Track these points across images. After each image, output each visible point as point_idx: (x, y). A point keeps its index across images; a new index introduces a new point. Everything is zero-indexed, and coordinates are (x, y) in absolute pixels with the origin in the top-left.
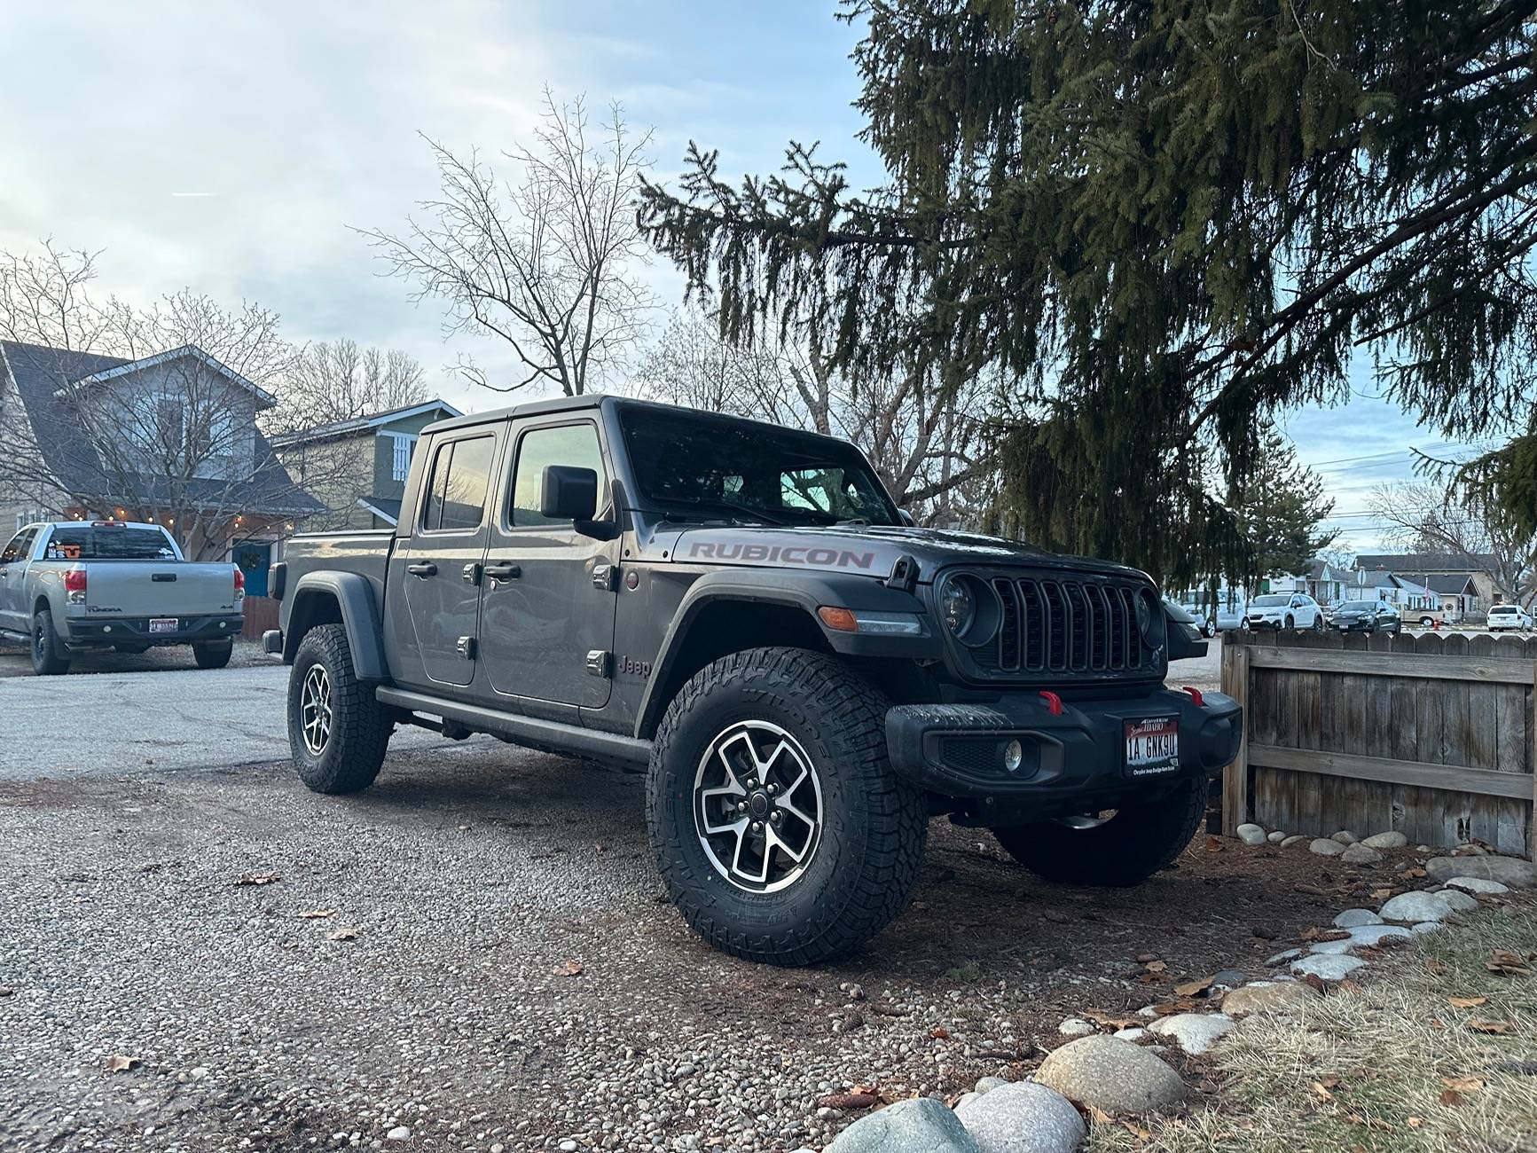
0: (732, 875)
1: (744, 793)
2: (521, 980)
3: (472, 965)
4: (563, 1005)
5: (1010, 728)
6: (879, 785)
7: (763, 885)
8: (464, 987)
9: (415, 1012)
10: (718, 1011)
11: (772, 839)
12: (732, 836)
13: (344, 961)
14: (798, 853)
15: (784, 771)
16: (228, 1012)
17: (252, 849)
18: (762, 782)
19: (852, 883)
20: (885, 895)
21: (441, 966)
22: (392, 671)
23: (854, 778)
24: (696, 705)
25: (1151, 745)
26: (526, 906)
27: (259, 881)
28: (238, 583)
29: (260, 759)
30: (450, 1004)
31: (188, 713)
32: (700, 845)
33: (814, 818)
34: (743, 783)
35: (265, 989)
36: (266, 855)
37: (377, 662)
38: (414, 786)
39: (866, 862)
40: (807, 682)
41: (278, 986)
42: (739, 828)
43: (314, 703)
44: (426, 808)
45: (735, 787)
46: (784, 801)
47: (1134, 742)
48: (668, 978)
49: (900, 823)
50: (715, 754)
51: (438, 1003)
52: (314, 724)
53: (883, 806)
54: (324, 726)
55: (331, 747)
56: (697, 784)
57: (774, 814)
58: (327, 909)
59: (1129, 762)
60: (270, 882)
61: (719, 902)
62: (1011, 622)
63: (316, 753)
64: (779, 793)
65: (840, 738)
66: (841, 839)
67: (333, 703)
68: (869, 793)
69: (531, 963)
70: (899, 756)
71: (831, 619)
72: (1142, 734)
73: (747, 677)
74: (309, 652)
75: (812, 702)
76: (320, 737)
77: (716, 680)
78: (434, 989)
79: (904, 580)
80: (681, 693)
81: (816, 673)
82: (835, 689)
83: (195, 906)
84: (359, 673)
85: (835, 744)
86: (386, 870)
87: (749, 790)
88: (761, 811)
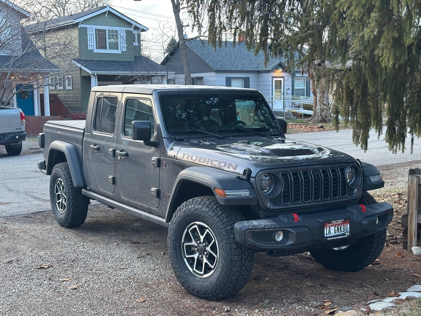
0: (194, 271)
1: (197, 245)
2: (126, 303)
3: (112, 298)
4: (137, 311)
5: (277, 228)
6: (234, 246)
7: (203, 275)
8: (109, 305)
9: (94, 313)
10: (182, 314)
11: (205, 261)
12: (193, 258)
13: (73, 296)
14: (212, 265)
15: (208, 239)
16: (41, 312)
17: (42, 253)
18: (202, 242)
19: (226, 276)
20: (238, 280)
21: (103, 298)
22: (87, 183)
23: (227, 243)
24: (181, 215)
25: (336, 229)
26: (132, 277)
27: (45, 267)
28: (22, 117)
29: (41, 210)
30: (104, 311)
31: (10, 186)
32: (184, 261)
33: (217, 255)
34: (196, 242)
35: (51, 305)
36: (47, 256)
37: (81, 180)
38: (99, 224)
39: (231, 270)
40: (213, 211)
41: (54, 304)
42: (196, 256)
43: (59, 193)
44: (103, 234)
45: (194, 243)
46: (208, 249)
47: (328, 229)
48: (171, 304)
49: (242, 258)
50: (188, 232)
51: (101, 310)
52: (60, 201)
53: (235, 253)
54: (64, 202)
55: (67, 211)
56: (183, 241)
57: (205, 253)
58: (68, 278)
59: (325, 236)
60: (49, 267)
61: (190, 280)
62: (287, 188)
63: (61, 212)
64: (207, 246)
65: (222, 230)
66: (223, 262)
67: (66, 194)
68: (231, 249)
69: (130, 298)
70: (238, 238)
71: (219, 192)
72: (332, 226)
73: (196, 208)
74: (56, 173)
75: (215, 218)
76: (63, 207)
77: (186, 208)
78: (100, 306)
79: (245, 176)
80: (177, 210)
81: (216, 208)
82: (222, 214)
83: (26, 276)
84: (75, 185)
85: (221, 232)
86: (87, 262)
87: (198, 244)
88: (202, 251)
